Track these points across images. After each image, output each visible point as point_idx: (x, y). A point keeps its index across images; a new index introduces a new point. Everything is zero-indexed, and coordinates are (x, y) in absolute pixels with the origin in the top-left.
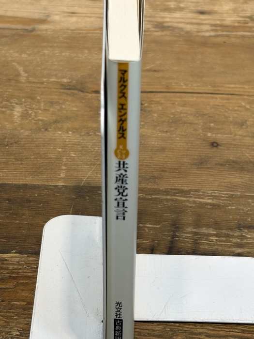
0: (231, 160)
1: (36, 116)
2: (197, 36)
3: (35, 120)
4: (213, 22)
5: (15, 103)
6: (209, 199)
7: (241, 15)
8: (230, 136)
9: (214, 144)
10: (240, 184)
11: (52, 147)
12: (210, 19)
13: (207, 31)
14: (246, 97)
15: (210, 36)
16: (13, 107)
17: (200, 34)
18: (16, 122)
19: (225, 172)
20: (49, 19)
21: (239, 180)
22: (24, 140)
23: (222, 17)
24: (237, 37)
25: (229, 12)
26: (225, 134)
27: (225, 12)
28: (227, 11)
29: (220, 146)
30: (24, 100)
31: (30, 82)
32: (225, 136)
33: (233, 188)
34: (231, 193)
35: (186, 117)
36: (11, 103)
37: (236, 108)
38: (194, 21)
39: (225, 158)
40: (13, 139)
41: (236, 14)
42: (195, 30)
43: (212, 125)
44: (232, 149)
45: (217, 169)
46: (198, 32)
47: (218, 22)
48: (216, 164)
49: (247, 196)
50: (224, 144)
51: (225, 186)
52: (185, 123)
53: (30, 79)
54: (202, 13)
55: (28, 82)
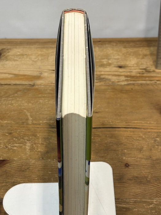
0: (135, 176)
1: (37, 149)
2: (118, 85)
3: (37, 152)
4: (126, 74)
5: (27, 140)
6: (124, 204)
7: (141, 67)
8: (135, 159)
9: (127, 165)
10: (140, 193)
11: (46, 171)
12: (124, 72)
13: (123, 81)
14: (142, 130)
15: (125, 85)
16: (26, 143)
17: (119, 83)
18: (28, 154)
19: (132, 185)
20: (42, 76)
21: (139, 190)
22: (32, 167)
23: (130, 70)
24: (138, 85)
25: (135, 65)
26: (132, 158)
27: (133, 65)
28: (134, 65)
29: (130, 166)
30: (31, 137)
31: (33, 124)
32: (132, 159)
33: (136, 196)
34: (135, 200)
35: (112, 146)
36: (25, 140)
37: (138, 138)
38: (116, 73)
39: (132, 175)
40: (27, 166)
41: (138, 67)
42: (117, 80)
43: (126, 150)
44: (135, 168)
45: (128, 183)
46: (119, 82)
47: (129, 74)
48: (128, 179)
49: (143, 201)
50: (132, 164)
51: (132, 195)
52: (112, 150)
53: (34, 121)
54: (120, 67)
55: (33, 123)
